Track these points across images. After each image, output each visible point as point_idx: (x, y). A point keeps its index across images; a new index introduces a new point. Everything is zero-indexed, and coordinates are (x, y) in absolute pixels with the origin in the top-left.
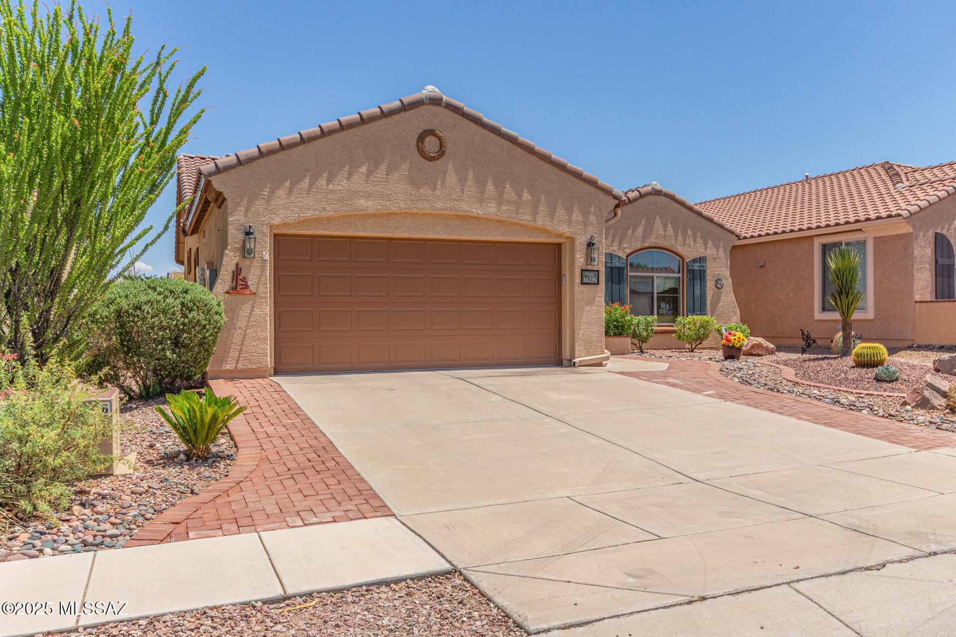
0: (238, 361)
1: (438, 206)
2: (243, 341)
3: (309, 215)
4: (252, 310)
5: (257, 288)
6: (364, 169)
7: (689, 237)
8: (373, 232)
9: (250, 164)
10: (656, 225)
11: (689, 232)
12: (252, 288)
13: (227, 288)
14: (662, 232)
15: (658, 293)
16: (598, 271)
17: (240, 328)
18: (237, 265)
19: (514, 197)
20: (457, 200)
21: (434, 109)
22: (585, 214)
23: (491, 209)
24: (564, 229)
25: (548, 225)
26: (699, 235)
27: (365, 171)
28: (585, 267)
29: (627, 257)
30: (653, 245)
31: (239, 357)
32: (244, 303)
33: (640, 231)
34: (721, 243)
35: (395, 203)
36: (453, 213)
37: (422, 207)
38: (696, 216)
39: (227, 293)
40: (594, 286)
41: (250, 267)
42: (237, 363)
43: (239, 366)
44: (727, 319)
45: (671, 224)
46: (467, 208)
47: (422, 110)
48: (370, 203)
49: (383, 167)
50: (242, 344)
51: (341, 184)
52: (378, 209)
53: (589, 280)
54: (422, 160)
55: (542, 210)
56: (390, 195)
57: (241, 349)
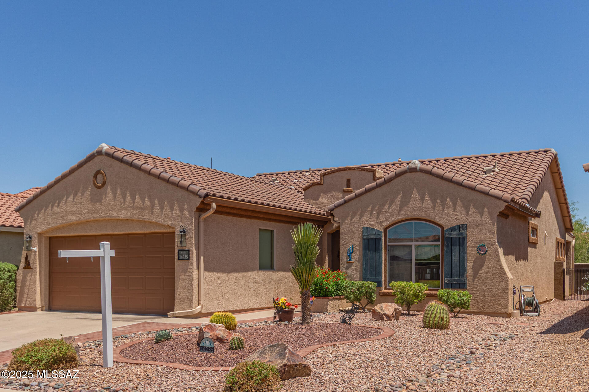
0: (26, 302)
1: (103, 215)
2: (28, 292)
3: (50, 227)
4: (31, 277)
5: (33, 266)
6: (71, 198)
7: (448, 207)
8: (81, 233)
9: (31, 203)
10: (412, 199)
11: (449, 202)
12: (31, 266)
13: (23, 266)
14: (419, 205)
15: (416, 260)
16: (189, 250)
17: (27, 286)
18: (27, 254)
19: (141, 204)
20: (111, 211)
21: (100, 157)
22: (181, 211)
23: (128, 214)
24: (168, 222)
25: (160, 220)
26: (459, 202)
27: (72, 199)
28: (181, 248)
29: (385, 229)
30: (410, 217)
31: (26, 300)
32: (29, 273)
33: (396, 205)
34: (486, 209)
35: (84, 216)
36: (110, 218)
37: (95, 217)
38: (456, 186)
39: (23, 268)
40: (186, 261)
41: (31, 255)
42: (26, 303)
43: (27, 305)
44: (492, 284)
45: (430, 197)
46: (116, 215)
47: (96, 160)
48: (74, 217)
49: (79, 195)
50: (28, 294)
51: (63, 207)
52: (77, 220)
53: (183, 257)
54: (95, 189)
55: (155, 211)
56: (82, 211)
57: (27, 296)
